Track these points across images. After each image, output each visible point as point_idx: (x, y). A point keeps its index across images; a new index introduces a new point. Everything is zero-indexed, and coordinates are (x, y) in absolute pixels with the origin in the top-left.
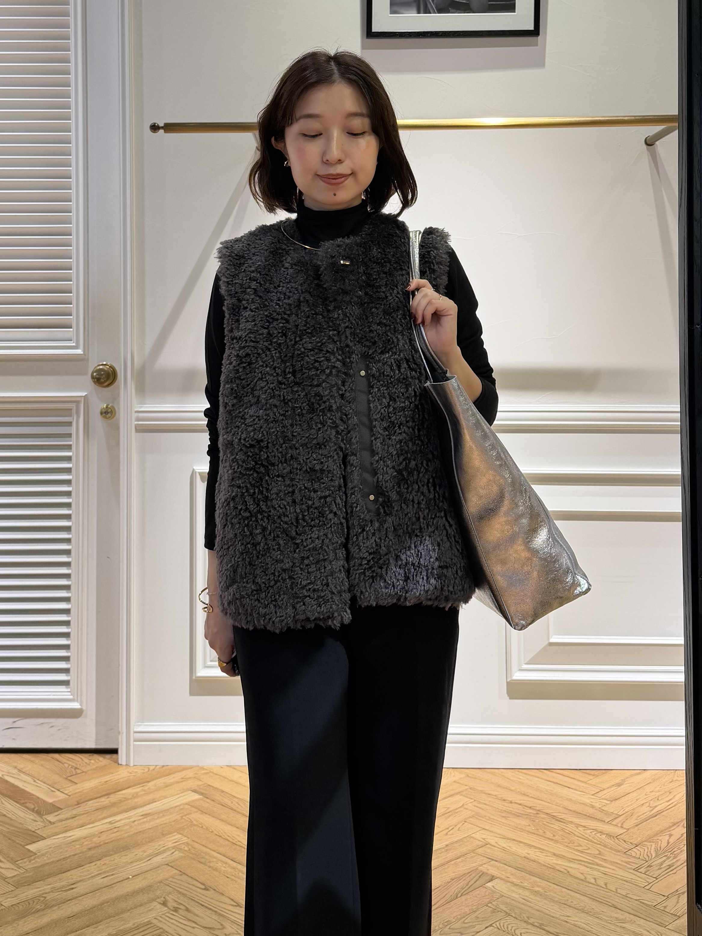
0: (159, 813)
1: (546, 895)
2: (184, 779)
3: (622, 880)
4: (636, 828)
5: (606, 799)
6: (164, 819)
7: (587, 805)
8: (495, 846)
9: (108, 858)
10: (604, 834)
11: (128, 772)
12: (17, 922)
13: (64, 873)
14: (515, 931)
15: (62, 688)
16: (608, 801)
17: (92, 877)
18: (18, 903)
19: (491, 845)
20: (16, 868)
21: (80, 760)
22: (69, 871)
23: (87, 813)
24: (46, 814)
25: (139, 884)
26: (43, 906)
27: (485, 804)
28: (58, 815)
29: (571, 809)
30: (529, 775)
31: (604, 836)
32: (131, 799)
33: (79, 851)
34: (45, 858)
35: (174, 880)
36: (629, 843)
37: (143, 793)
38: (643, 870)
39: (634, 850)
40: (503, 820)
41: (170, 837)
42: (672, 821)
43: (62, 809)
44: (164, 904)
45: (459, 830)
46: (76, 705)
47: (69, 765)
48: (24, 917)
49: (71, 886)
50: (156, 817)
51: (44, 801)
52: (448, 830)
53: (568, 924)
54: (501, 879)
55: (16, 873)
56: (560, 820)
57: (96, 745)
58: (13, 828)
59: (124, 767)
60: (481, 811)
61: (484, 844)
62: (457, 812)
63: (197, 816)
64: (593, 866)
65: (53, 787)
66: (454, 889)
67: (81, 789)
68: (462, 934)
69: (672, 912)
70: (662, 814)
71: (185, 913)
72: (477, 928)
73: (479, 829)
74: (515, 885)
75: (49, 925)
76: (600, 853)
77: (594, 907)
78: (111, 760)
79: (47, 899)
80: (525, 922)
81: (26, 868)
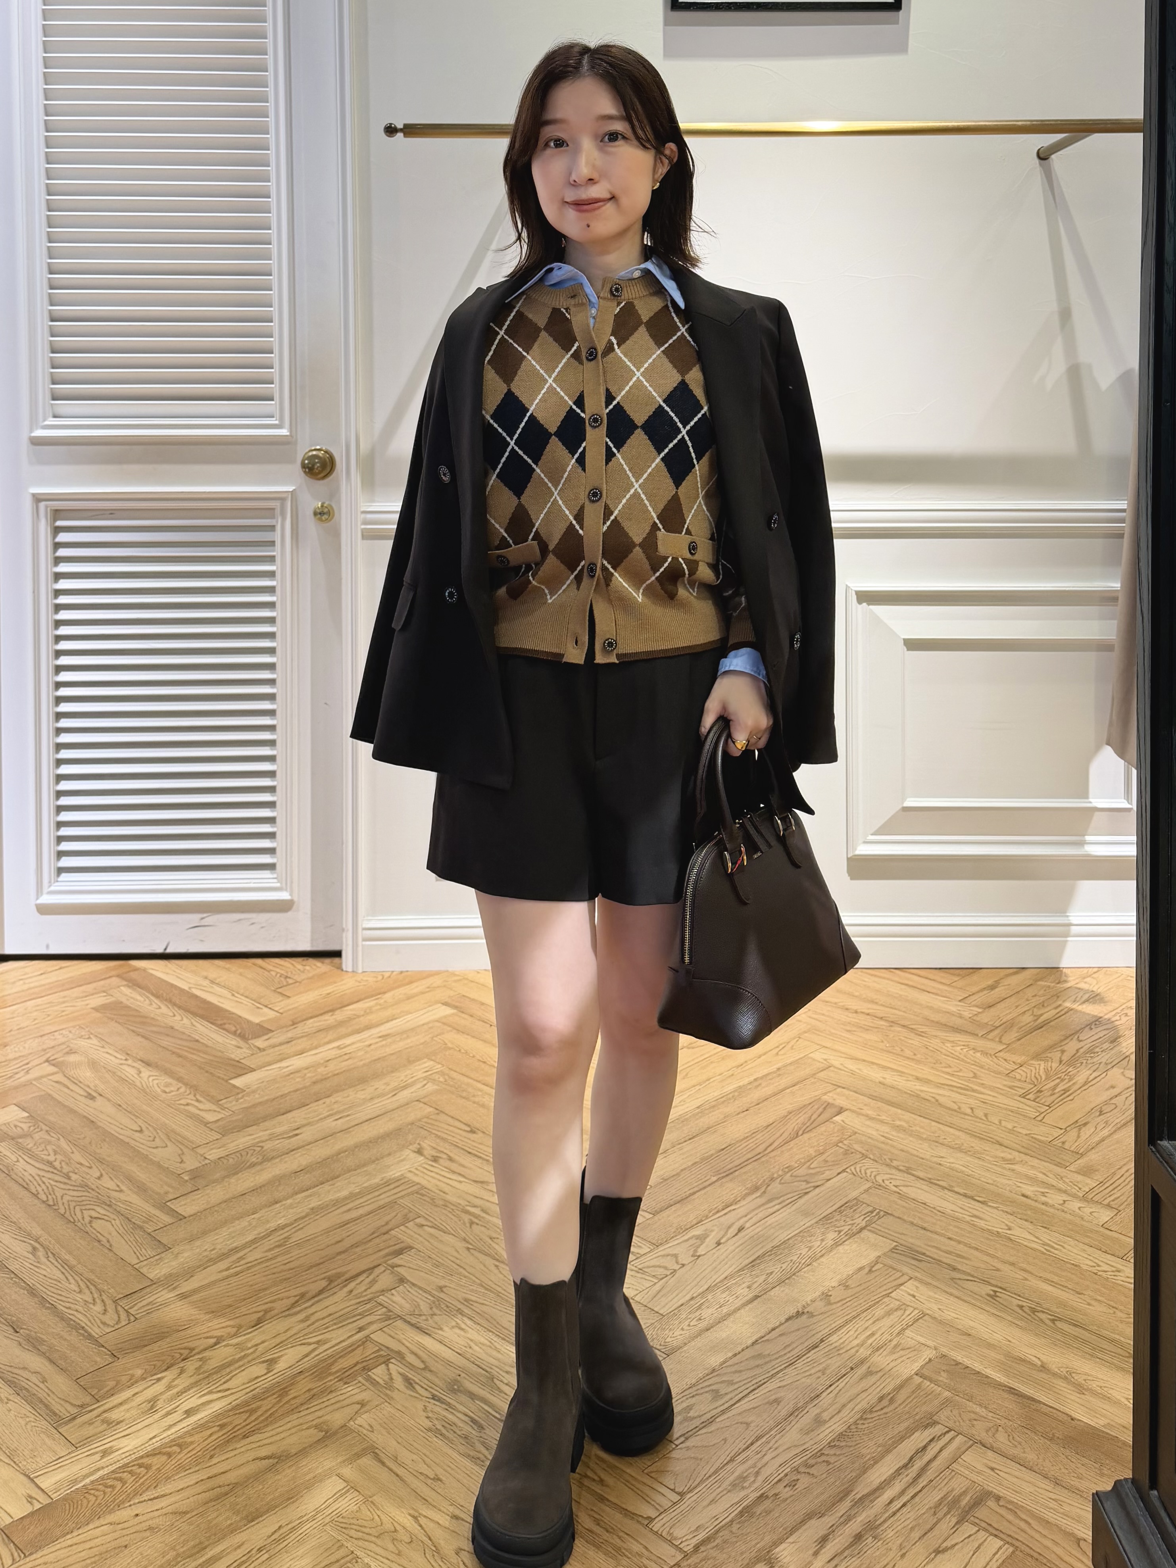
0: (402, 1033)
1: (911, 1131)
2: (430, 989)
3: (1006, 1109)
4: (1019, 1042)
5: (977, 1007)
6: (409, 1041)
7: (953, 1015)
8: (841, 1069)
9: (339, 1094)
10: (979, 1051)
11: (356, 981)
12: (226, 1180)
13: (283, 1114)
14: (876, 1176)
15: (267, 874)
16: (981, 1008)
17: (321, 1119)
18: (226, 1156)
19: (835, 1068)
20: (218, 1110)
21: (291, 966)
22: (290, 1111)
24: (252, 1038)
25: (383, 1126)
26: (261, 1158)
27: (823, 1015)
28: (268, 1039)
29: (933, 1019)
30: (877, 974)
31: (978, 1054)
32: (363, 1015)
33: (301, 1086)
34: (257, 1096)
35: (429, 1121)
36: (1011, 1062)
37: (378, 1007)
38: (1031, 1096)
39: (1018, 1071)
40: (849, 1036)
41: (419, 1065)
43: (273, 1031)
44: (420, 1152)
45: (792, 1048)
46: (285, 895)
47: (278, 974)
48: (237, 1173)
49: (295, 1132)
50: (398, 1039)
51: (248, 1021)
52: (778, 1049)
53: (941, 1167)
54: (853, 1111)
55: (220, 1116)
56: (921, 1034)
57: (312, 946)
58: (211, 1058)
59: (350, 975)
61: (826, 1066)
63: (451, 1037)
64: (968, 1093)
65: (259, 1002)
66: (794, 1124)
67: (296, 1005)
68: (808, 1182)
69: (1072, 1149)
70: (1052, 1023)
71: (448, 1163)
72: (827, 1174)
73: (818, 1047)
74: (871, 1119)
75: (270, 1183)
76: (975, 1076)
77: (973, 1145)
78: (333, 966)
79: (264, 1149)
80: (887, 1165)
81: (233, 1109)
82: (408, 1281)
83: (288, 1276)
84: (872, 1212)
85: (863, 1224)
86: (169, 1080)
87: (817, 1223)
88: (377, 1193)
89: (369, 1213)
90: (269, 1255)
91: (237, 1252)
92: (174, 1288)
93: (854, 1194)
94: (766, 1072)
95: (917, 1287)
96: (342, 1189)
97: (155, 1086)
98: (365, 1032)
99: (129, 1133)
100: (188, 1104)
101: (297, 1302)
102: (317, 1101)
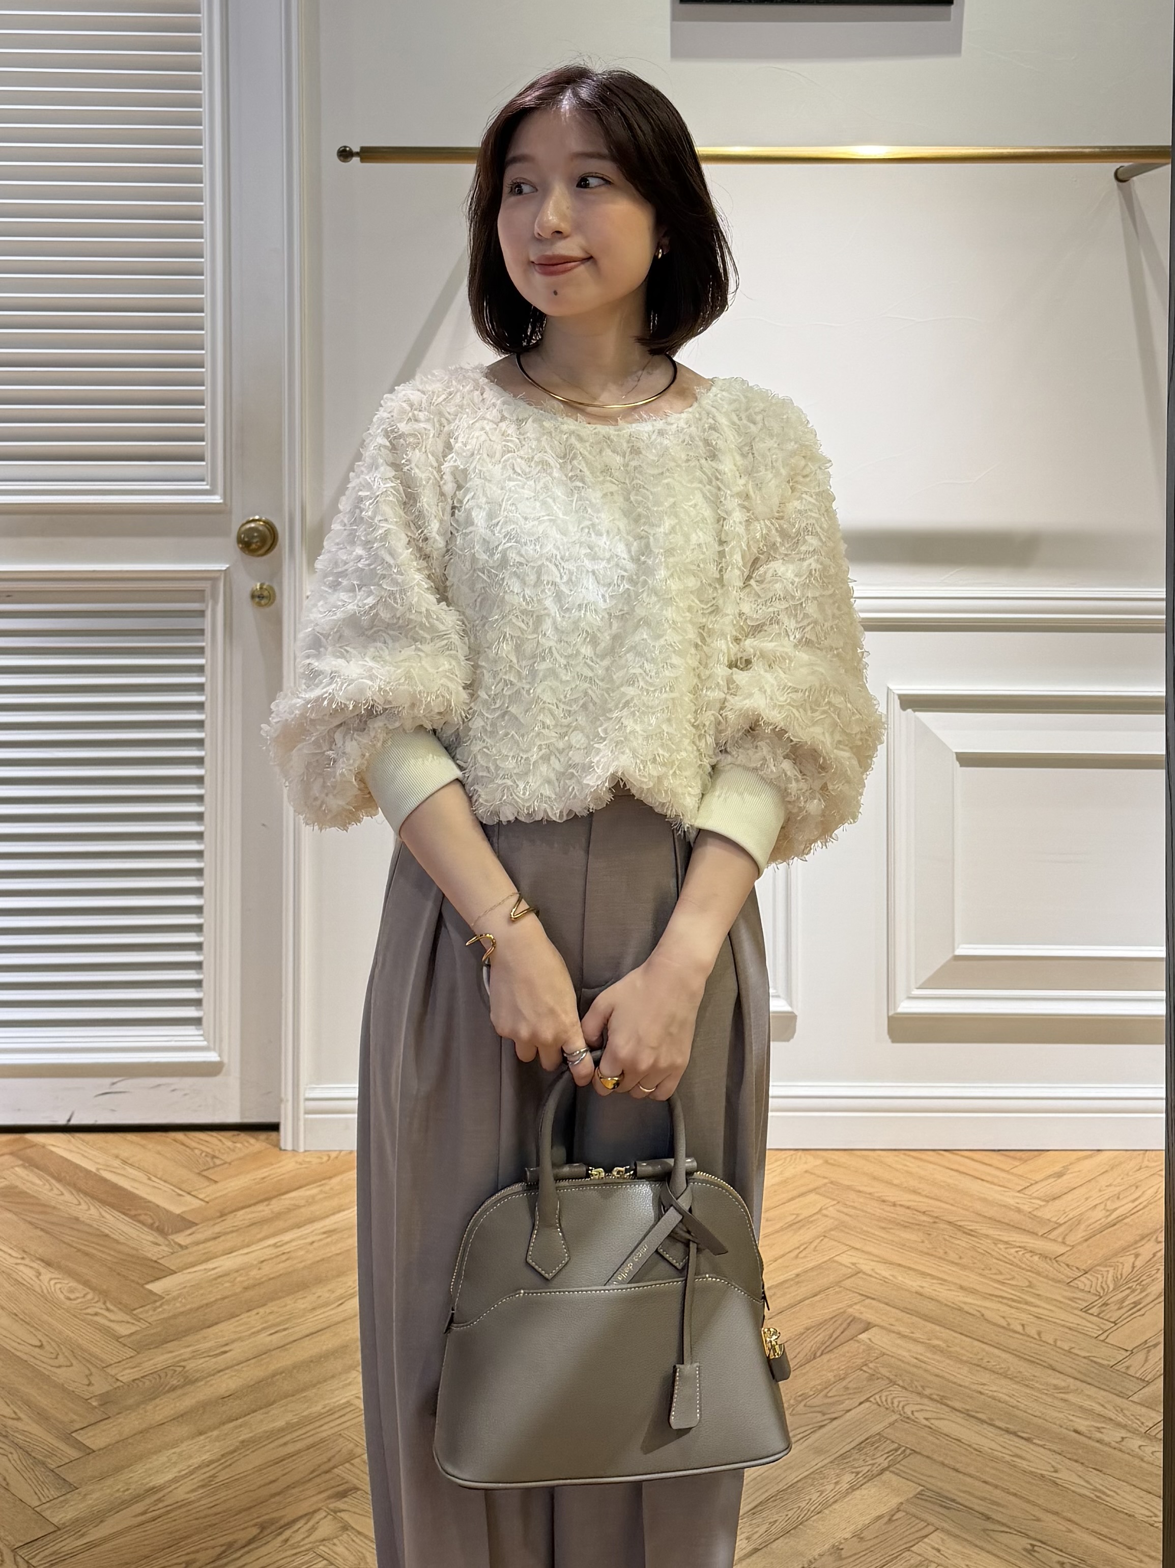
1: (950, 1352)
3: (1063, 1326)
4: (1085, 1244)
5: (1039, 1199)
7: (1010, 1209)
8: (870, 1276)
9: (274, 1303)
10: (1037, 1254)
11: (297, 1162)
12: (143, 1406)
13: (209, 1327)
14: (903, 1407)
15: (190, 1030)
16: (1044, 1200)
17: (253, 1333)
18: (142, 1377)
19: (865, 1273)
20: (132, 1321)
21: (217, 1142)
22: (217, 1323)
23: (237, 1230)
24: (172, 1233)
25: (327, 1343)
26: (182, 1380)
27: (855, 1208)
28: (192, 1234)
29: (986, 1214)
30: (921, 1159)
31: (1036, 1258)
32: (304, 1206)
33: (231, 1293)
34: (178, 1305)
36: (1074, 1268)
37: (323, 1195)
38: (1095, 1311)
39: (1082, 1279)
40: (882, 1234)
42: (1140, 1232)
43: (196, 1224)
45: (815, 1250)
46: (212, 1056)
47: (203, 1151)
48: (155, 1398)
49: (222, 1349)
51: (167, 1211)
52: (798, 1251)
53: (983, 1397)
54: (882, 1327)
55: (134, 1329)
56: (970, 1233)
57: (241, 1118)
58: (124, 1257)
59: (290, 1154)
60: (847, 1219)
61: (854, 1272)
62: (812, 1222)
64: (1019, 1305)
65: (180, 1188)
66: (809, 1343)
67: (224, 1192)
68: (824, 1414)
69: (1137, 1375)
70: (1125, 1221)
72: (847, 1404)
73: (846, 1248)
74: (903, 1337)
75: (193, 1410)
76: (1031, 1285)
77: (1021, 1370)
78: (269, 1144)
79: (187, 1368)
80: (919, 1394)
81: (150, 1320)
82: (353, 1528)
83: (214, 1522)
84: (896, 1450)
85: (885, 1464)
86: (73, 1284)
87: (831, 1462)
88: (318, 1424)
89: (308, 1448)
90: (193, 1496)
91: (156, 1493)
92: (82, 1535)
93: (877, 1428)
94: (782, 1278)
95: (943, 1540)
96: (278, 1417)
97: (59, 1292)
98: (306, 1226)
99: (28, 1349)
100: (96, 1314)
101: (224, 1552)
102: (248, 1311)
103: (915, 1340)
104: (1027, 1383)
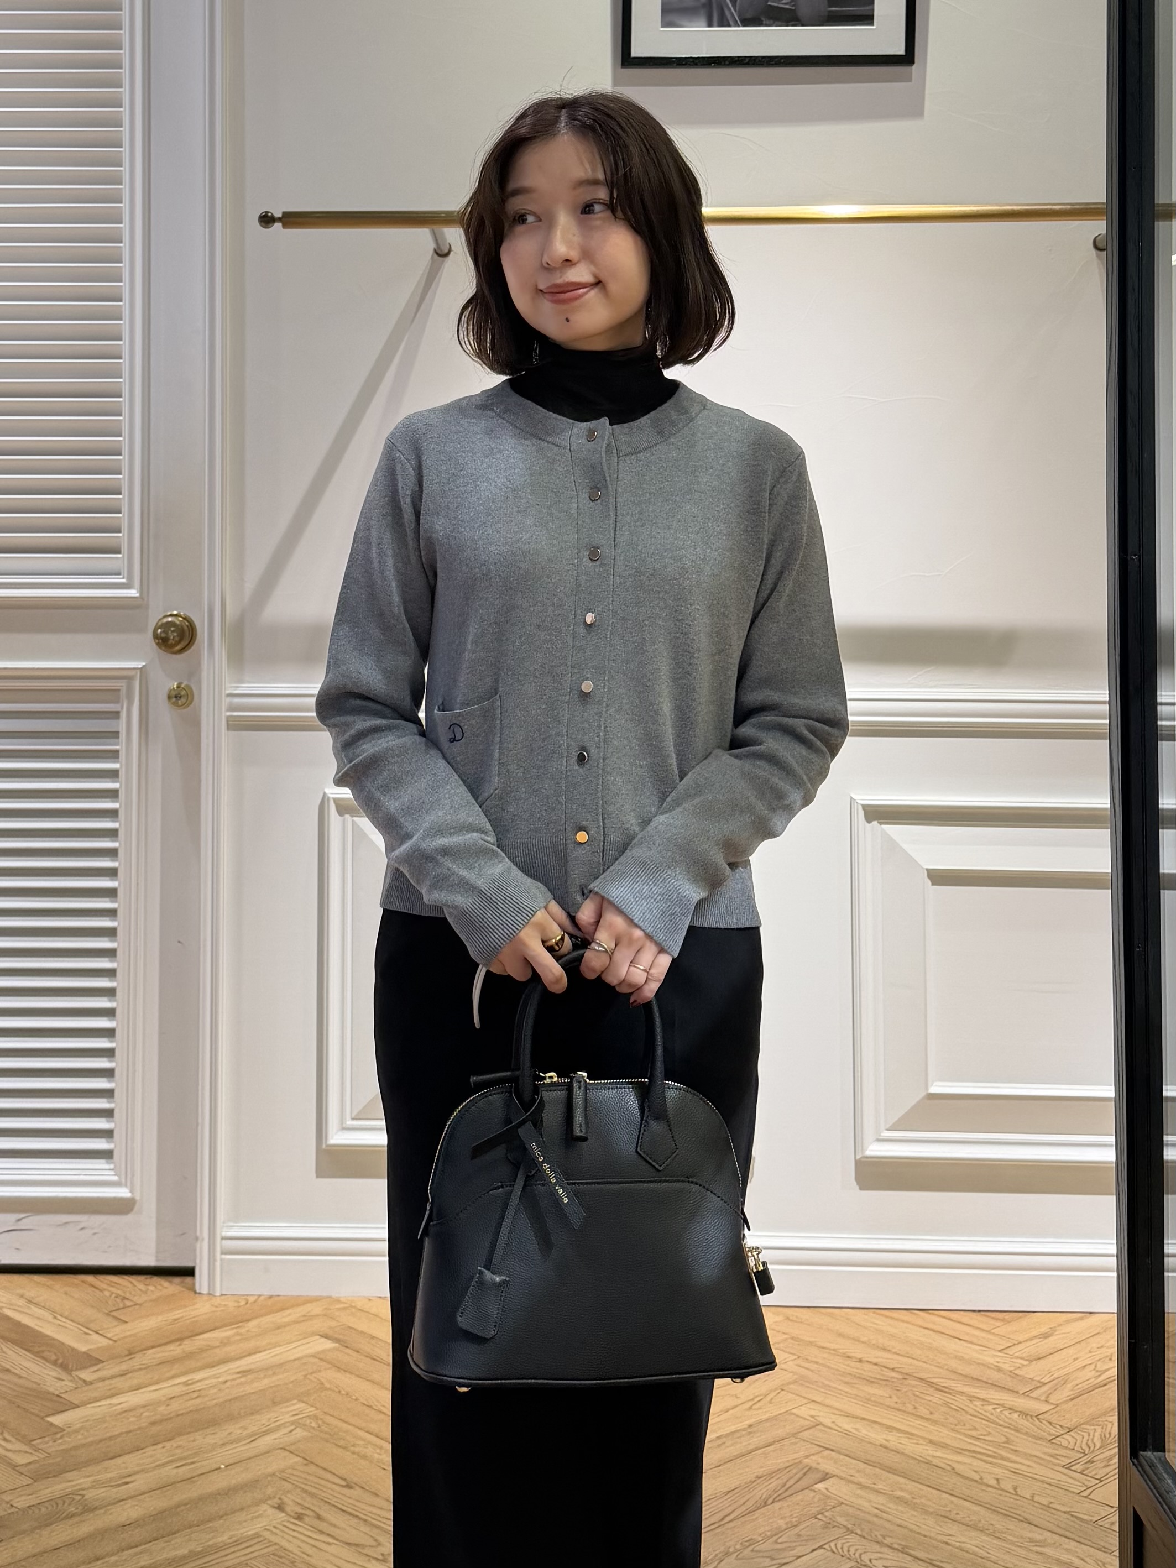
0: (267, 1369)
1: (915, 1504)
3: (1042, 1481)
4: (1071, 1404)
5: (1022, 1358)
6: (275, 1378)
7: (989, 1368)
8: (831, 1428)
9: (184, 1438)
10: (1016, 1411)
11: (212, 1305)
12: (38, 1531)
13: (111, 1459)
14: (860, 1555)
15: (101, 1164)
16: (1026, 1360)
17: (157, 1466)
18: (39, 1504)
19: (824, 1426)
20: (30, 1451)
21: (130, 1285)
22: (120, 1456)
23: (145, 1368)
24: (77, 1370)
25: (238, 1476)
26: (81, 1508)
27: (817, 1363)
28: (97, 1370)
29: (964, 1373)
30: (892, 1318)
31: (1015, 1415)
32: (219, 1347)
33: (136, 1427)
34: (80, 1437)
35: (295, 1473)
36: (1058, 1427)
37: (238, 1338)
38: (1078, 1468)
39: (1064, 1436)
40: (845, 1388)
41: (288, 1407)
43: (103, 1362)
44: (280, 1508)
45: (771, 1402)
46: (123, 1193)
47: (112, 1293)
48: (51, 1524)
49: (125, 1479)
50: (262, 1376)
51: (73, 1349)
52: (753, 1402)
53: (949, 1547)
54: (841, 1478)
55: (32, 1459)
56: (943, 1390)
57: (157, 1260)
58: (23, 1390)
59: (205, 1298)
60: (810, 1374)
61: (812, 1424)
63: (329, 1375)
64: (994, 1460)
65: (87, 1327)
66: (762, 1491)
67: (135, 1332)
68: (773, 1559)
71: (316, 1522)
72: (799, 1551)
73: (805, 1401)
74: (862, 1486)
75: (91, 1536)
76: (1008, 1441)
77: (993, 1522)
78: (183, 1287)
79: (86, 1497)
80: (878, 1542)
81: (50, 1451)
88: (223, 1553)
94: (733, 1428)
96: (180, 1546)
98: (219, 1367)
102: (154, 1445)
103: (878, 1492)
104: (997, 1535)
